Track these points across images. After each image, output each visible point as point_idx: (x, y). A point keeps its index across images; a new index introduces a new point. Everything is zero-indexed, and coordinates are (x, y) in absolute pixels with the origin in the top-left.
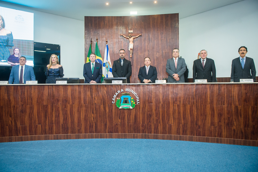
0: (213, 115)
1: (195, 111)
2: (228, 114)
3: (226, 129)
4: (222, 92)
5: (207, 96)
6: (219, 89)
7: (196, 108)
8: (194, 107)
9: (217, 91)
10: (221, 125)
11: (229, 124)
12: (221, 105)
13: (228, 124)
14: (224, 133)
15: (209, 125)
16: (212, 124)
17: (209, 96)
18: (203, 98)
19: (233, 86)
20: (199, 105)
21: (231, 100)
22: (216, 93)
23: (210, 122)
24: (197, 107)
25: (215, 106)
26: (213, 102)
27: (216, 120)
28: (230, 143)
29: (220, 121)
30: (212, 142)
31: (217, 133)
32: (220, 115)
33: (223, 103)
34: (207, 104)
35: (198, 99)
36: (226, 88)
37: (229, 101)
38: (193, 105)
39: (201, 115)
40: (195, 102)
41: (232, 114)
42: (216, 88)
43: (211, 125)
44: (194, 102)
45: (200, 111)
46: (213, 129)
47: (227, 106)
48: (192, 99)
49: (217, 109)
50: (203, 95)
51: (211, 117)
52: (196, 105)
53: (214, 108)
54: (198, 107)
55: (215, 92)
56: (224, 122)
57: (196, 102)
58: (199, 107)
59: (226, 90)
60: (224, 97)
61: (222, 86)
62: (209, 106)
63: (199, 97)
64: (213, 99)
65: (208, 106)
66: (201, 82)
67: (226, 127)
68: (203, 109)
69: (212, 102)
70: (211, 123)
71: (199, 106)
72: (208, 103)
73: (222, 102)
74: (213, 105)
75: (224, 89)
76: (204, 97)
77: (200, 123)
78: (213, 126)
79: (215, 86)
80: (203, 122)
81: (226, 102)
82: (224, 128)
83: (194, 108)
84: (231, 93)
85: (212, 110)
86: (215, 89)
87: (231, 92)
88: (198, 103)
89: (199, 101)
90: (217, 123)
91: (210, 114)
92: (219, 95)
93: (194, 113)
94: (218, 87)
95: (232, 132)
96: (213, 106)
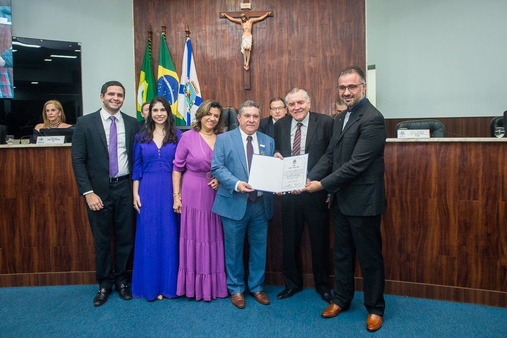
0: (445, 227)
1: (399, 213)
2: (486, 224)
3: (480, 264)
4: (471, 165)
5: (431, 175)
6: (463, 158)
7: (400, 206)
8: (394, 204)
9: (458, 163)
10: (467, 254)
11: (490, 252)
12: (469, 199)
13: (486, 252)
14: (476, 275)
15: (435, 252)
16: (444, 249)
17: (434, 175)
18: (419, 181)
19: (501, 148)
20: (409, 198)
21: (496, 186)
22: (455, 167)
23: (436, 244)
24: (402, 205)
25: (451, 203)
26: (445, 190)
27: (454, 239)
28: (492, 303)
29: (465, 244)
30: (441, 297)
31: (456, 276)
32: (465, 227)
33: (472, 193)
34: (430, 197)
35: (404, 182)
36: (481, 154)
37: (489, 189)
38: (390, 199)
39: (414, 225)
40: (397, 192)
41: (498, 224)
42: (454, 153)
43: (439, 253)
44: (393, 192)
45: (410, 216)
46: (444, 262)
47: (484, 202)
48: (388, 183)
49: (457, 210)
50: (419, 173)
51: (441, 233)
52: (401, 198)
53: (447, 209)
54: (405, 205)
55: (452, 164)
56: (477, 247)
57: (401, 190)
58: (409, 204)
59: (481, 159)
60: (477, 179)
61: (470, 150)
62: (436, 204)
63: (407, 178)
64: (445, 184)
65: (433, 202)
66: (413, 136)
67: (479, 261)
68: (417, 210)
69: (442, 192)
70: (441, 248)
71: (406, 202)
72: (432, 193)
73: (470, 191)
74: (445, 198)
75: (477, 156)
76: (421, 179)
77: (409, 246)
78: (444, 257)
79: (452, 147)
80: (418, 246)
81: (480, 192)
82: (476, 261)
83: (394, 207)
84: (497, 169)
85: (444, 213)
86: (452, 157)
87: (497, 164)
88: (406, 194)
89: (406, 189)
90: (456, 249)
91: (439, 222)
92: (462, 171)
93: (394, 220)
94: (458, 150)
95: (498, 272)
96: (446, 202)
